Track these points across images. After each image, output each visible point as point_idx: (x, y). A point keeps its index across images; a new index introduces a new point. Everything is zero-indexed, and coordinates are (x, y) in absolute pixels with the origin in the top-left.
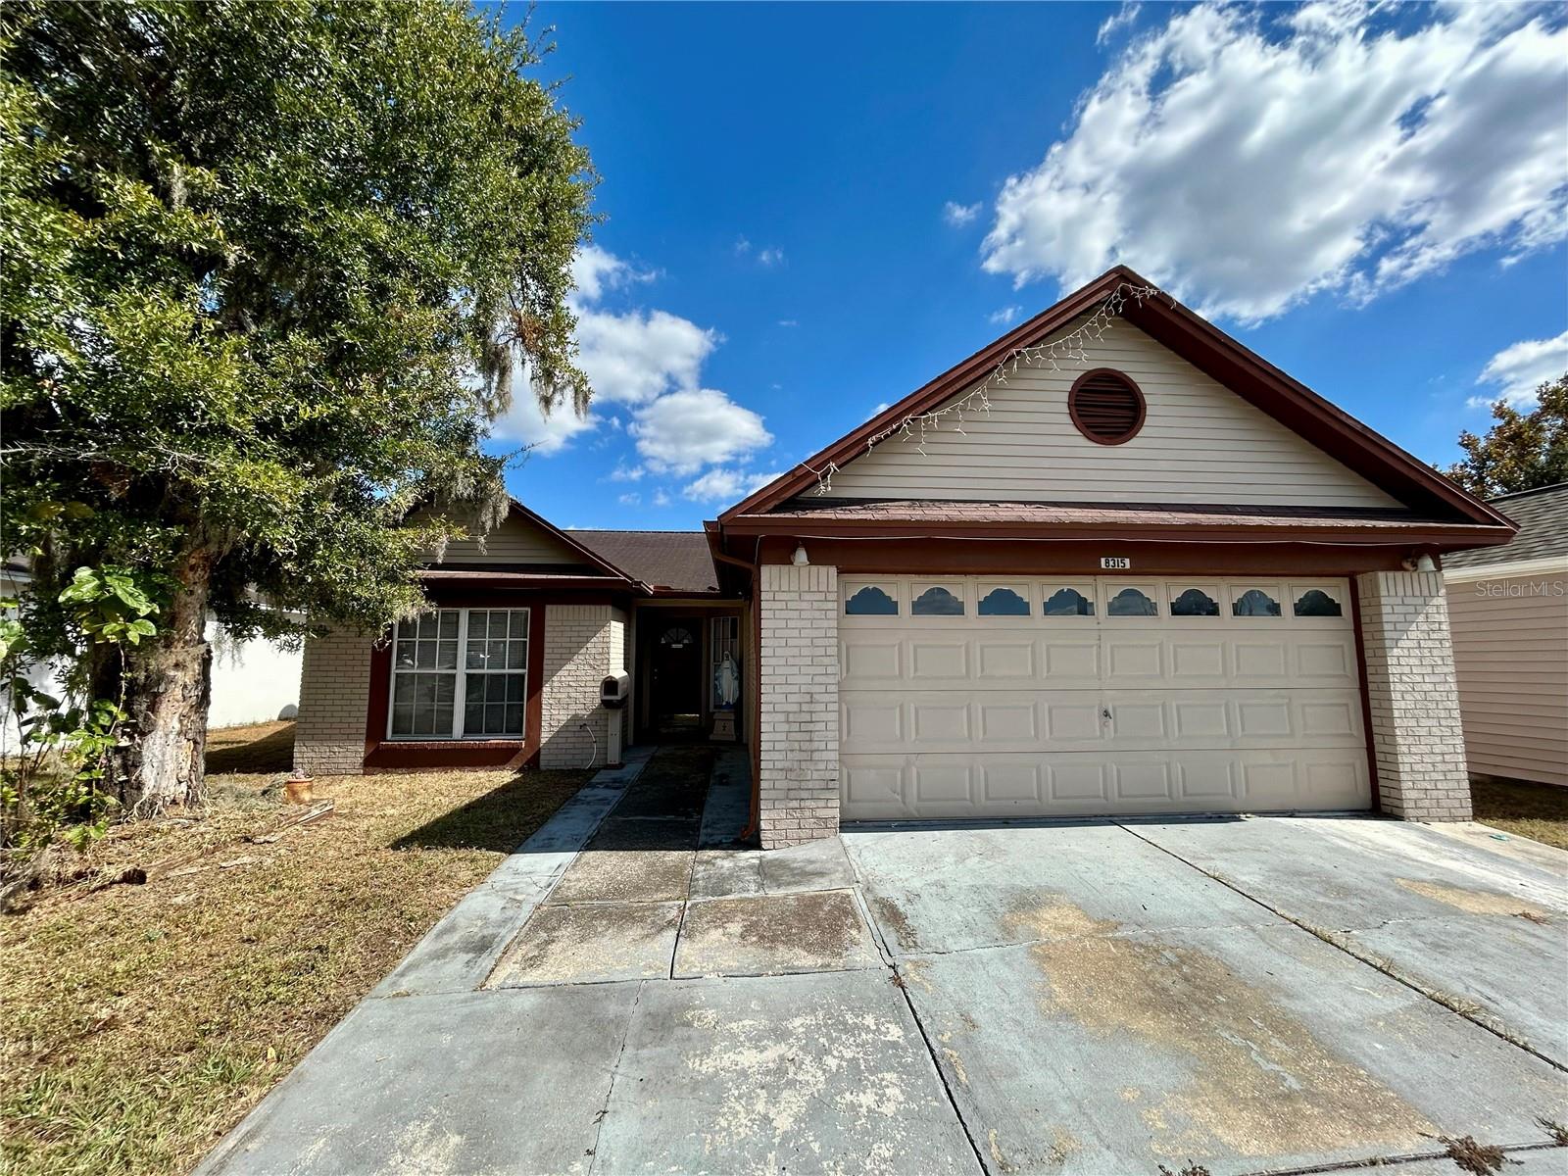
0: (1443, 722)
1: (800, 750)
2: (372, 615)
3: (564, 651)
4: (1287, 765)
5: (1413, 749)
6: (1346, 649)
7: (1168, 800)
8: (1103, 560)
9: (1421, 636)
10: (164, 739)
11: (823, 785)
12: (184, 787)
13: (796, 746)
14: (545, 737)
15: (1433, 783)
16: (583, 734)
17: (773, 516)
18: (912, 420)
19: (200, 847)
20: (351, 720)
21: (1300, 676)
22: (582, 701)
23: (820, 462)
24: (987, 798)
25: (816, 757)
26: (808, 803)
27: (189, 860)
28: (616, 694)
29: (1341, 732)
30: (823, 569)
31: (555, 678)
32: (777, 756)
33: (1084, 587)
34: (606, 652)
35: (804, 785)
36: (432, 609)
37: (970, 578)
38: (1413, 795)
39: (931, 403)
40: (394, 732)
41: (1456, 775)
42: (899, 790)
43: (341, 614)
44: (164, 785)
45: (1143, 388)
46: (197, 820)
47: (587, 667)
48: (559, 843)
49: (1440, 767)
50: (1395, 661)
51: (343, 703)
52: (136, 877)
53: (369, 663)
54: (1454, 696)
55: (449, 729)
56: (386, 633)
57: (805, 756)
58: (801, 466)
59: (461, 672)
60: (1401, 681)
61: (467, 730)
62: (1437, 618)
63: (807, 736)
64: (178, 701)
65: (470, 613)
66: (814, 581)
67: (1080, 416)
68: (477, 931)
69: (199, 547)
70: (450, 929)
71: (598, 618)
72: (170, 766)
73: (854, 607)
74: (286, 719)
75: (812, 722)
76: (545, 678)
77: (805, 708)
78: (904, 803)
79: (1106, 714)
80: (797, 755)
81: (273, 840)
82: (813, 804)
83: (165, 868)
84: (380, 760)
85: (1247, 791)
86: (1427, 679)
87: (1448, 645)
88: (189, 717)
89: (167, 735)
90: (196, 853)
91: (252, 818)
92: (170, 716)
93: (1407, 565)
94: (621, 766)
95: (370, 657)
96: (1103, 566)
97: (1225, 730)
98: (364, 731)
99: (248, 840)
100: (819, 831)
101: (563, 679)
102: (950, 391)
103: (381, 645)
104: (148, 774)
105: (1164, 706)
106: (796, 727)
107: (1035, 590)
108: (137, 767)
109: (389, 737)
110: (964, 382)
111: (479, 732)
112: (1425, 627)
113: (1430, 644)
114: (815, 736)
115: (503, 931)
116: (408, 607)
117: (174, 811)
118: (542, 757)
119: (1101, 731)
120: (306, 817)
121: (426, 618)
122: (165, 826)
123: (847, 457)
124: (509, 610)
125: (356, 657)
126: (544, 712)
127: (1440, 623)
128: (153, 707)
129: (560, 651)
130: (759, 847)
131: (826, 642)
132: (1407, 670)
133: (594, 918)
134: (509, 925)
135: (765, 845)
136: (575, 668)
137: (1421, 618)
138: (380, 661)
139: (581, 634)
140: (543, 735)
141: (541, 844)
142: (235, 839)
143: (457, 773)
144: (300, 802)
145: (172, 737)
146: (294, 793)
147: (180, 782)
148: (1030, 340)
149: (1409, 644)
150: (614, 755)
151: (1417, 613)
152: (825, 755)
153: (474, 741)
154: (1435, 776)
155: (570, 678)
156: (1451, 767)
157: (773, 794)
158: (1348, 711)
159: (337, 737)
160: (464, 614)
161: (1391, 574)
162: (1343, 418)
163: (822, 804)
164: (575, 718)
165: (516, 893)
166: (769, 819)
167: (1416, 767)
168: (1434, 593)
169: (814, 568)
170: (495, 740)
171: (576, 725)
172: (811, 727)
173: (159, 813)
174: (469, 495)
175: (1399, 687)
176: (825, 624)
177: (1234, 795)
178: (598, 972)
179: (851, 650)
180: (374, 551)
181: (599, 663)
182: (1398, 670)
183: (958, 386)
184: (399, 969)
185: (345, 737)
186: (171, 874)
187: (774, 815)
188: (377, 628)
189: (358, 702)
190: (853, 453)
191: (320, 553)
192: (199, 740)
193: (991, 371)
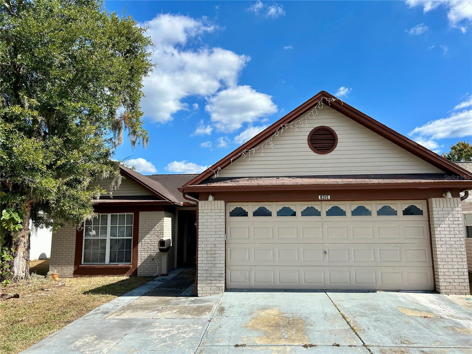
0: (458, 256)
1: (211, 264)
2: (77, 219)
3: (146, 230)
4: (399, 273)
5: (445, 267)
6: (425, 228)
7: (349, 285)
8: (320, 196)
9: (450, 223)
10: (19, 259)
11: (218, 275)
12: (24, 274)
13: (210, 262)
14: (139, 263)
15: (453, 280)
16: (153, 262)
17: (200, 185)
18: (246, 151)
19: (31, 290)
20: (69, 257)
21: (405, 239)
22: (153, 249)
23: (215, 167)
24: (280, 282)
25: (216, 265)
26: (213, 282)
27: (28, 293)
28: (164, 246)
29: (423, 260)
30: (219, 202)
31: (143, 240)
32: (203, 265)
33: (317, 206)
34: (162, 230)
35: (212, 275)
36: (96, 215)
37: (274, 203)
38: (445, 284)
39: (253, 145)
40: (84, 262)
41: (463, 277)
42: (248, 278)
43: (67, 219)
44: (19, 273)
45: (337, 132)
46: (28, 283)
47: (155, 236)
48: (135, 294)
49: (456, 274)
50: (438, 233)
51: (66, 250)
52: (17, 296)
53: (75, 235)
54: (464, 246)
55: (104, 260)
56: (81, 225)
57: (212, 265)
58: (208, 169)
59: (108, 238)
60: (441, 241)
61: (110, 261)
62: (457, 216)
63: (213, 259)
64: (23, 247)
65: (112, 215)
66: (216, 206)
67: (312, 144)
68: (105, 310)
69: (29, 200)
70: (99, 310)
71: (159, 216)
72: (21, 267)
73: (233, 214)
74: (42, 259)
75: (215, 254)
76: (139, 240)
77: (213, 249)
78: (250, 283)
79: (325, 253)
80: (210, 265)
81: (49, 290)
82: (215, 282)
83: (24, 294)
84: (80, 272)
85: (382, 282)
86: (452, 239)
87: (461, 226)
88: (25, 252)
89: (20, 258)
90: (30, 292)
91: (43, 284)
92: (21, 252)
93: (444, 195)
94: (167, 275)
95: (75, 233)
96: (320, 198)
97: (373, 259)
98: (74, 261)
99: (43, 290)
100: (217, 291)
101: (146, 241)
102: (259, 141)
103: (80, 229)
104: (15, 269)
105: (348, 250)
106: (210, 256)
107: (298, 207)
108: (12, 267)
109: (82, 263)
110: (264, 137)
111: (115, 261)
112: (452, 219)
113: (454, 226)
114: (216, 259)
115: (112, 310)
116: (89, 215)
117: (22, 281)
118: (138, 271)
119: (323, 259)
120: (57, 285)
121: (95, 218)
122: (21, 284)
123: (224, 165)
124: (126, 214)
125: (71, 233)
126: (139, 254)
127: (458, 218)
128: (16, 249)
129: (145, 229)
130: (197, 296)
131: (220, 226)
132: (443, 236)
133: (138, 309)
134: (114, 309)
135: (199, 295)
136: (150, 236)
137: (451, 216)
138: (79, 234)
139: (153, 223)
140: (139, 262)
141: (129, 294)
142: (39, 289)
143: (107, 277)
144: (56, 281)
145: (21, 258)
146: (54, 278)
147: (23, 272)
148: (288, 121)
149: (444, 226)
150: (164, 270)
151: (449, 214)
152: (219, 265)
153: (114, 265)
154: (454, 277)
155: (148, 240)
156: (462, 274)
157: (202, 278)
158: (425, 251)
159: (64, 263)
160: (109, 216)
161: (437, 199)
162: (410, 142)
163: (218, 282)
164: (150, 256)
165: (118, 304)
166: (201, 287)
167: (446, 274)
168: (456, 206)
169: (216, 201)
170: (121, 265)
171: (151, 259)
172: (215, 255)
173: (19, 281)
174: (108, 177)
175: (439, 243)
176: (220, 220)
177: (376, 283)
178: (134, 317)
179: (231, 229)
180: (77, 199)
181: (159, 234)
182: (440, 236)
183: (262, 139)
184: (85, 316)
185: (67, 263)
186: (25, 296)
187: (202, 285)
188: (79, 223)
189: (72, 250)
190: (226, 164)
191: (62, 201)
192: (28, 260)
193: (273, 133)
